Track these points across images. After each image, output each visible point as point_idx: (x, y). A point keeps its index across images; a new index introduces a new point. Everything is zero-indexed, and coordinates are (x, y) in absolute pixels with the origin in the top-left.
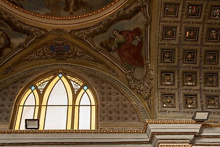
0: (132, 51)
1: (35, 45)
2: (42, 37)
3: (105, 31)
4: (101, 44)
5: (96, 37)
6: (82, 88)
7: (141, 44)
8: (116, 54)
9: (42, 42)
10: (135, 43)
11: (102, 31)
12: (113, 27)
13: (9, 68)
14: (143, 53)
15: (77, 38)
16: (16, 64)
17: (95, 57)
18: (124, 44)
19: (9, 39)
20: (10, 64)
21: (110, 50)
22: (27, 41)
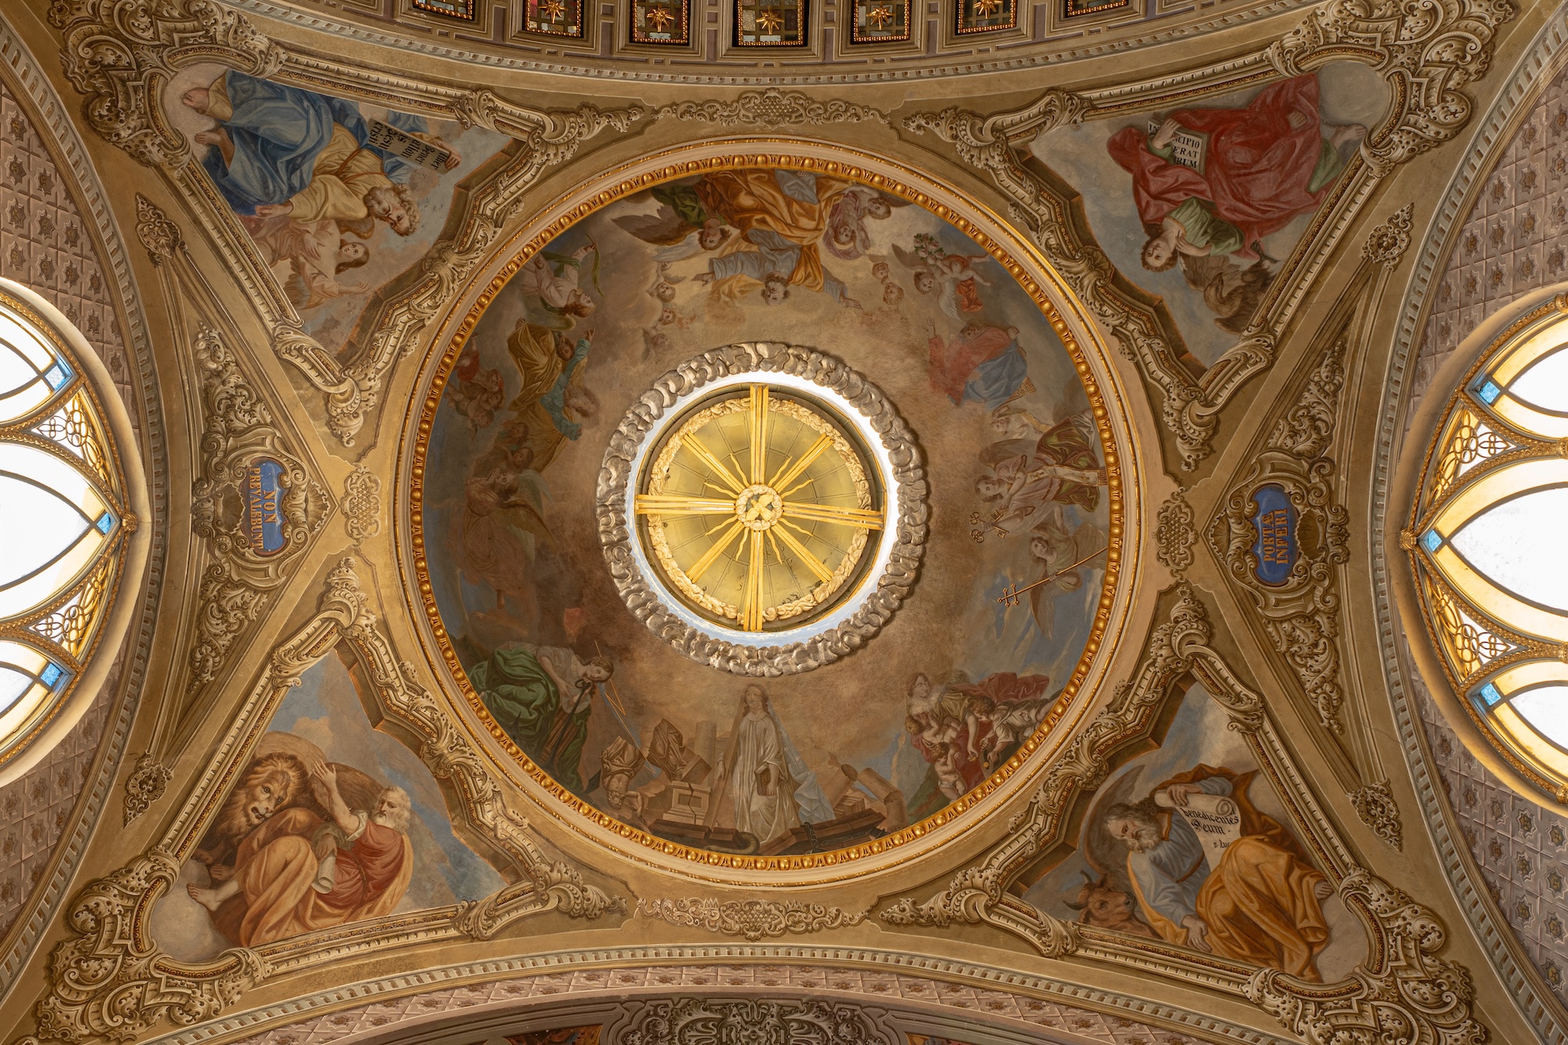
0: (1241, 156)
1: (1250, 655)
2: (1202, 614)
3: (1160, 311)
4: (1232, 324)
5: (1197, 351)
6: (1487, 415)
7: (1187, 119)
8: (1280, 245)
9: (1230, 617)
10: (1192, 149)
11: (1159, 320)
12: (1130, 270)
13: (1368, 807)
14: (1236, 97)
15: (1208, 449)
16: (1349, 767)
17: (1312, 357)
18: (1208, 207)
19: (1201, 774)
20: (1341, 800)
21: (1260, 278)
22: (1219, 689)
